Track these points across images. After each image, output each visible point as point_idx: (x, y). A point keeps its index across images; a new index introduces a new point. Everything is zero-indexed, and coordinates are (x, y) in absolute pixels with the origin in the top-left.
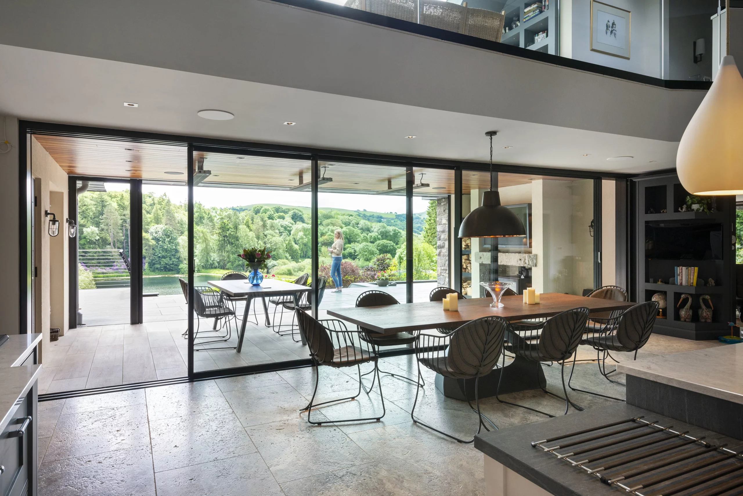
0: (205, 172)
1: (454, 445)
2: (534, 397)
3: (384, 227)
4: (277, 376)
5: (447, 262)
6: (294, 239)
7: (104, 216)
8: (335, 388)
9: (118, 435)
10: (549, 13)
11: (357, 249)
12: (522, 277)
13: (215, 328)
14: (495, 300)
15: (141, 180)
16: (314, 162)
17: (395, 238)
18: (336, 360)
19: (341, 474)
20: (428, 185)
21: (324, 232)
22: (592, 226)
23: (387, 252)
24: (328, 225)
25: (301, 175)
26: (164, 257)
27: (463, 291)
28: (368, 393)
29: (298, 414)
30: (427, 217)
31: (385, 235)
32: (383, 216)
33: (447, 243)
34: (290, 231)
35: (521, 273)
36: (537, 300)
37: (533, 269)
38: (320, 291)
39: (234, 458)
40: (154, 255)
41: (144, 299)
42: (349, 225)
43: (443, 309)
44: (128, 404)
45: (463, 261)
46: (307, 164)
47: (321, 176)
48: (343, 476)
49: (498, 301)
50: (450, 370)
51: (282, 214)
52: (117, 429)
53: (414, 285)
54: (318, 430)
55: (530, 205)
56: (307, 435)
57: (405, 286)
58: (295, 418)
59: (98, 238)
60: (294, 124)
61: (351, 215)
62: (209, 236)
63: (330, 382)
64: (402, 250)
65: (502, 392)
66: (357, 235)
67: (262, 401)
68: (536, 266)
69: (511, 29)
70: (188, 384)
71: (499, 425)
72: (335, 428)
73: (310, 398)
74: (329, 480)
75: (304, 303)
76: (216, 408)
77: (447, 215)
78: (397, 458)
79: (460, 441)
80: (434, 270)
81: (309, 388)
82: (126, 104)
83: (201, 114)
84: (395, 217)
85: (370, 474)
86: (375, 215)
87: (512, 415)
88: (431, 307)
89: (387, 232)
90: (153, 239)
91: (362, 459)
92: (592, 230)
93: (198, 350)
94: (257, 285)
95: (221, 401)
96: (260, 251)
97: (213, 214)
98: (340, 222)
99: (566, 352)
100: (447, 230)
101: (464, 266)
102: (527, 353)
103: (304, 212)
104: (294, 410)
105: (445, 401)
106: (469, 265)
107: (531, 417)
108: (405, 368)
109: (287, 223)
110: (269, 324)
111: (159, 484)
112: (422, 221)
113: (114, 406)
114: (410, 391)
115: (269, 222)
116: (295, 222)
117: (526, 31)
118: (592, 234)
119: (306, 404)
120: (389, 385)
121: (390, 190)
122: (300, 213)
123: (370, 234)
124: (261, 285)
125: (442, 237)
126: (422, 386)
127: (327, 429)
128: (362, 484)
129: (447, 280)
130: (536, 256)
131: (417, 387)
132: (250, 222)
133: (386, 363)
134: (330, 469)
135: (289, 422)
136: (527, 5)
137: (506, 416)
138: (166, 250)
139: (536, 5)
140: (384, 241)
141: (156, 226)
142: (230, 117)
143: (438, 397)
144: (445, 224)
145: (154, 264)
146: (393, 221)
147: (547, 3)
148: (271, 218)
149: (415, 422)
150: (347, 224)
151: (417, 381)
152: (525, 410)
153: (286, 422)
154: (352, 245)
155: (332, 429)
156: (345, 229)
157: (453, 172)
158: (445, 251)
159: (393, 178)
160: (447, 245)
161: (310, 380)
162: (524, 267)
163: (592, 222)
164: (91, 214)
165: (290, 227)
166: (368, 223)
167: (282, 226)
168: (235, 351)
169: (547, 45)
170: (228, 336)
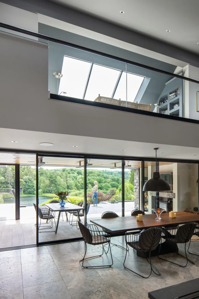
0: (43, 163)
1: (140, 279)
2: (174, 256)
3: (113, 177)
4: (70, 245)
5: (138, 195)
6: (78, 181)
7: (7, 173)
8: (94, 251)
9: (10, 270)
10: (180, 97)
11: (103, 185)
12: (169, 202)
13: (47, 222)
14: (158, 216)
15: (19, 164)
16: (85, 159)
17: (117, 181)
18: (93, 242)
19: (95, 291)
20: (131, 166)
21: (90, 179)
22: (197, 182)
23: (114, 187)
24: (91, 176)
25: (80, 162)
26: (28, 189)
27: (145, 207)
28: (106, 254)
29: (79, 263)
30: (130, 173)
31: (113, 180)
32: (113, 172)
33: (138, 187)
34: (76, 178)
35: (168, 200)
36: (175, 216)
37: (174, 199)
38: (87, 209)
39: (54, 282)
40: (25, 187)
41: (20, 208)
42: (99, 176)
43: (136, 220)
44: (13, 256)
45: (145, 194)
46: (82, 160)
47: (88, 163)
48: (96, 292)
49: (159, 217)
50: (139, 248)
51: (73, 172)
52: (10, 267)
53: (125, 203)
54: (86, 270)
55: (172, 173)
56: (82, 272)
57: (121, 203)
58: (78, 265)
59: (4, 181)
60: (77, 147)
61: (100, 172)
62: (45, 180)
63: (91, 248)
64: (120, 186)
65: (160, 254)
66: (103, 180)
67: (65, 256)
68: (174, 198)
69: (164, 103)
70: (36, 247)
71: (159, 270)
72: (93, 270)
73: (83, 255)
74: (90, 294)
75: (81, 213)
76: (47, 259)
77: (138, 176)
78: (118, 284)
79: (143, 277)
80: (133, 195)
81: (83, 250)
82: (12, 142)
83: (41, 144)
84: (118, 173)
85: (107, 292)
86: (110, 172)
87: (164, 265)
88: (132, 219)
89: (114, 179)
90: (24, 182)
91: (104, 284)
92: (198, 183)
93: (40, 232)
94: (63, 206)
95: (49, 255)
96: (64, 193)
97: (47, 172)
98: (96, 175)
99: (187, 240)
100: (138, 182)
101: (145, 197)
102: (171, 240)
103: (82, 171)
104: (77, 261)
105: (137, 258)
106: (147, 196)
107: (172, 266)
108: (121, 242)
109: (75, 175)
110: (68, 220)
111: (25, 293)
112: (129, 174)
113: (8, 257)
114: (123, 253)
115: (68, 175)
116: (79, 175)
117: (170, 104)
118: (198, 185)
119: (82, 258)
120: (115, 250)
121: (115, 167)
122: (80, 171)
123: (108, 180)
124: (64, 206)
125: (136, 185)
126: (128, 251)
127: (90, 270)
128: (103, 296)
129: (138, 202)
130: (175, 194)
131: (126, 251)
132: (61, 175)
133: (114, 240)
134: (91, 289)
135: (75, 266)
136: (171, 93)
137: (162, 265)
138: (29, 186)
139: (174, 93)
140: (114, 182)
141: (26, 177)
142: (52, 145)
143: (135, 256)
144: (137, 179)
145: (25, 191)
146: (117, 174)
147: (179, 93)
148: (69, 173)
149: (125, 267)
150: (99, 175)
151: (126, 248)
152: (170, 263)
153: (74, 266)
154: (101, 184)
155: (92, 270)
156: (98, 177)
157: (141, 162)
158: (138, 190)
159: (117, 163)
160: (138, 188)
161: (84, 247)
162: (170, 198)
163: (197, 180)
164: (2, 172)
165: (76, 177)
166: (107, 175)
167: (73, 176)
168: (54, 233)
169: (179, 110)
170: (52, 226)
